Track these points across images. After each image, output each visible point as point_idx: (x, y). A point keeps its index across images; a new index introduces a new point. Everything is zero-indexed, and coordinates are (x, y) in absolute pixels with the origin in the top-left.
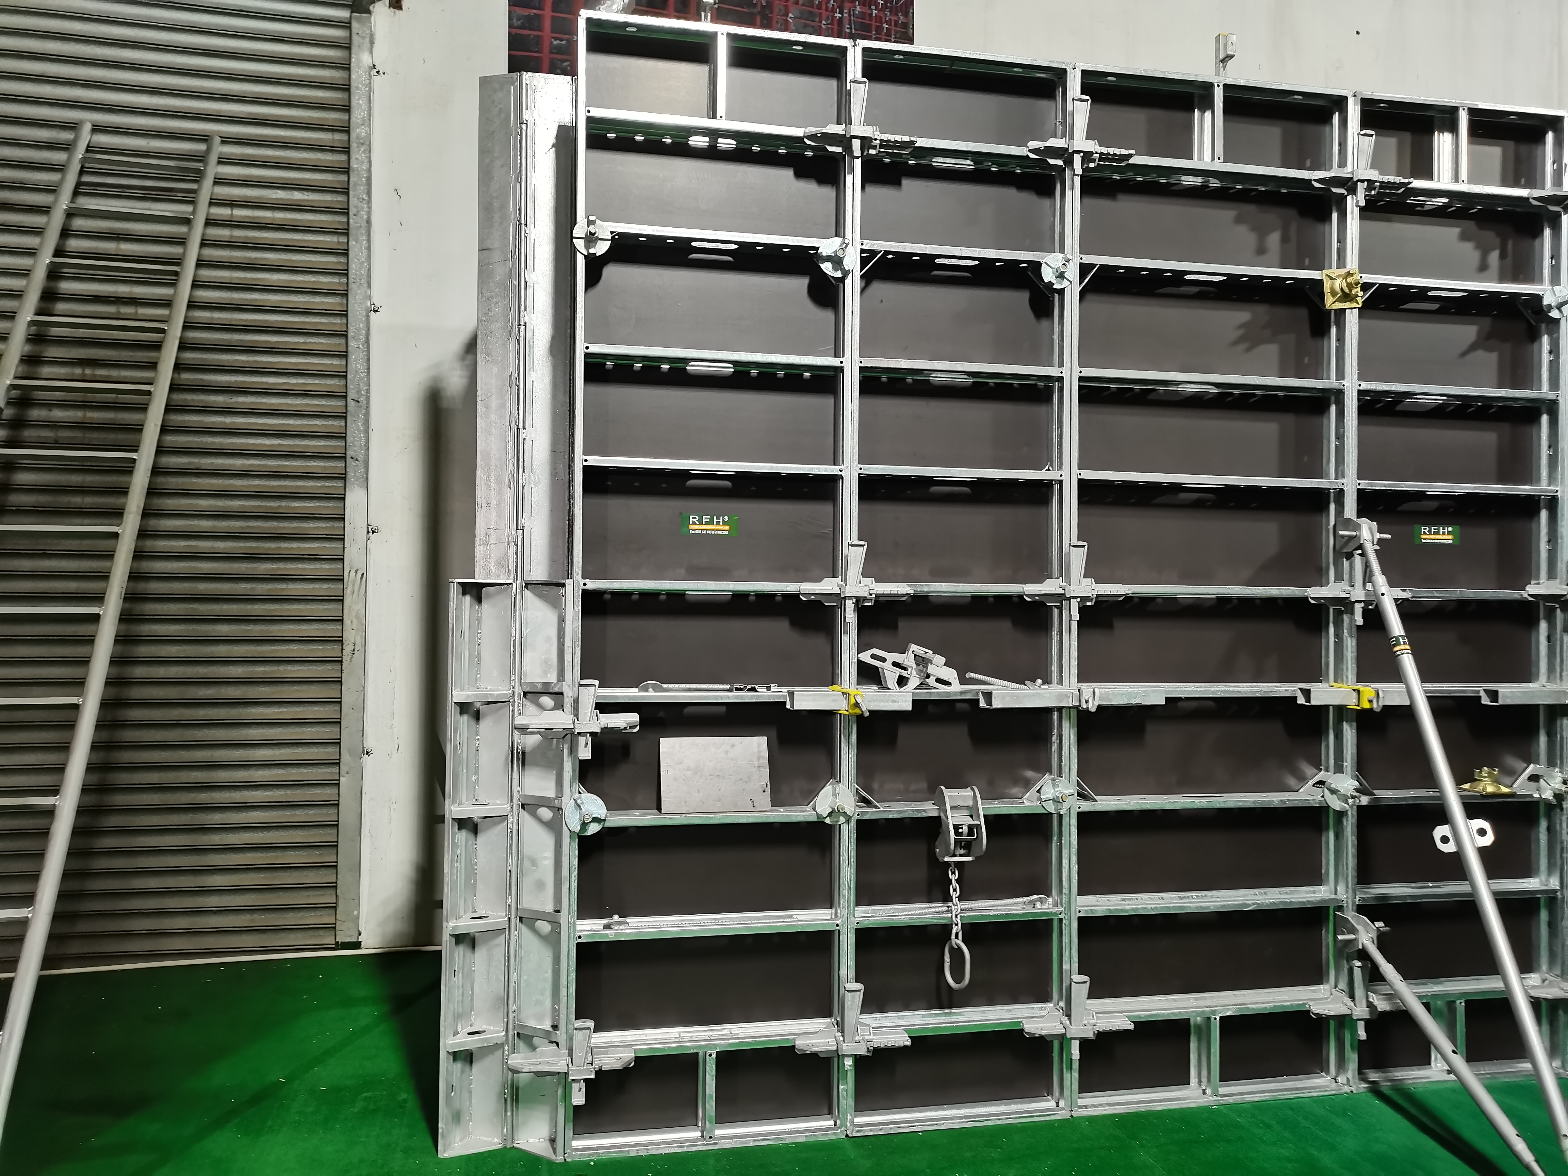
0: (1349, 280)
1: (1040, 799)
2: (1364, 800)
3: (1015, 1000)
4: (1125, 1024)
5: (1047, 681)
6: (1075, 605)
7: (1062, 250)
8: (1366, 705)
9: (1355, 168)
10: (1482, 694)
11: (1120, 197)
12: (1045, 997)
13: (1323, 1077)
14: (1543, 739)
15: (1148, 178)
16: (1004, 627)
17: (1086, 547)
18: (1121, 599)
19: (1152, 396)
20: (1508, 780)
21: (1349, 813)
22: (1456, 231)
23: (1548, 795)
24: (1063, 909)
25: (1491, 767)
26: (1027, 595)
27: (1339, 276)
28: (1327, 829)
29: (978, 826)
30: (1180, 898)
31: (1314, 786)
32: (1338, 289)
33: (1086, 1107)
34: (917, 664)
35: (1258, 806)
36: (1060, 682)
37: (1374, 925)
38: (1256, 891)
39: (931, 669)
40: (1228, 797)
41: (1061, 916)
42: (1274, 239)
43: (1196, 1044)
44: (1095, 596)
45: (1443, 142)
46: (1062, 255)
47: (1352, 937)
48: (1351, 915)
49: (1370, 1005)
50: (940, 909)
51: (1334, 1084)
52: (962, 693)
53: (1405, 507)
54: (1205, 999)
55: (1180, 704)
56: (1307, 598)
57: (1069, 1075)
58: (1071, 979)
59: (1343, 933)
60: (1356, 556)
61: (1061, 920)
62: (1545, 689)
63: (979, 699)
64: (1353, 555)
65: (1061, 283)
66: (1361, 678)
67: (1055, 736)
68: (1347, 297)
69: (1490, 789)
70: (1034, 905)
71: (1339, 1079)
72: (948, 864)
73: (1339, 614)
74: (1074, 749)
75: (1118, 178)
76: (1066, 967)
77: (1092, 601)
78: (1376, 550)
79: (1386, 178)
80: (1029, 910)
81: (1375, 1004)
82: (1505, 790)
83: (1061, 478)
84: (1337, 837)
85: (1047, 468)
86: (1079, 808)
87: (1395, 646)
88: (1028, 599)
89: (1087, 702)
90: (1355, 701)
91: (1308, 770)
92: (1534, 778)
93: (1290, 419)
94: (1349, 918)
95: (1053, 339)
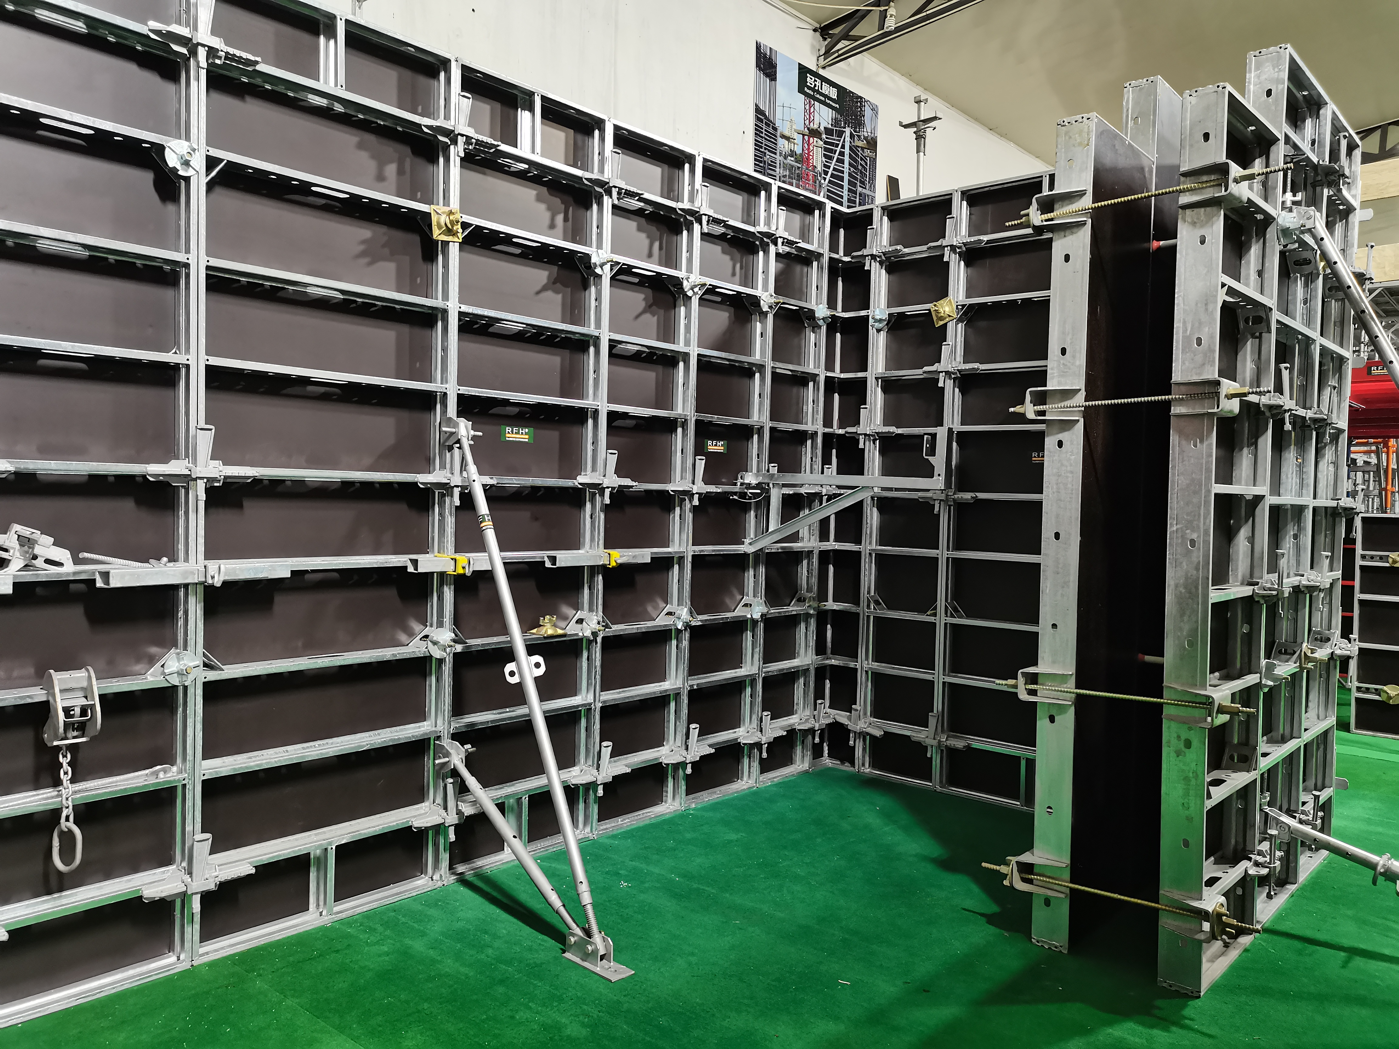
0: (451, 217)
1: (163, 673)
2: (459, 648)
3: (135, 869)
4: (247, 869)
5: (173, 559)
6: (201, 485)
7: (188, 138)
8: (460, 571)
9: (457, 123)
10: (546, 559)
11: (248, 99)
12: (166, 860)
13: (423, 878)
14: (586, 591)
15: (275, 88)
16: (127, 506)
17: (213, 431)
18: (249, 481)
19: (280, 294)
20: (563, 624)
21: (447, 660)
22: (534, 192)
23: (588, 633)
24: (186, 775)
25: (551, 615)
26: (150, 475)
27: (444, 213)
28: (431, 674)
29: (92, 707)
30: (304, 748)
31: (421, 640)
32: (443, 224)
33: (207, 953)
34: (20, 545)
35: (373, 660)
36: (186, 560)
37: (464, 748)
38: (371, 733)
39: (38, 550)
40: (348, 655)
41: (184, 782)
42: (391, 170)
43: (315, 874)
44: (223, 477)
45: (524, 117)
46: (187, 143)
47: (447, 759)
48: (446, 743)
49: (459, 813)
50: (49, 795)
51: (431, 882)
52: (75, 573)
53: (495, 411)
54: (324, 833)
55: (307, 576)
56: (416, 483)
57: (190, 929)
58: (194, 839)
59: (440, 758)
60: (455, 448)
61: (184, 786)
62: (588, 554)
63: (95, 579)
64: (453, 448)
65: (186, 171)
66: (458, 549)
67: (182, 612)
68: (449, 231)
69: (550, 632)
70: (157, 775)
71: (434, 878)
72: (58, 748)
73: (442, 496)
74: (200, 623)
75: (247, 81)
76: (189, 828)
77: (219, 483)
78: (470, 445)
79: (481, 138)
80: (152, 780)
81: (463, 811)
82: (560, 632)
83: (187, 362)
84: (437, 680)
85: (173, 351)
86: (205, 678)
87: (481, 522)
88: (151, 479)
89: (213, 577)
90: (453, 568)
91: (417, 627)
92: (580, 621)
93: (405, 329)
94: (445, 745)
95: (179, 225)
